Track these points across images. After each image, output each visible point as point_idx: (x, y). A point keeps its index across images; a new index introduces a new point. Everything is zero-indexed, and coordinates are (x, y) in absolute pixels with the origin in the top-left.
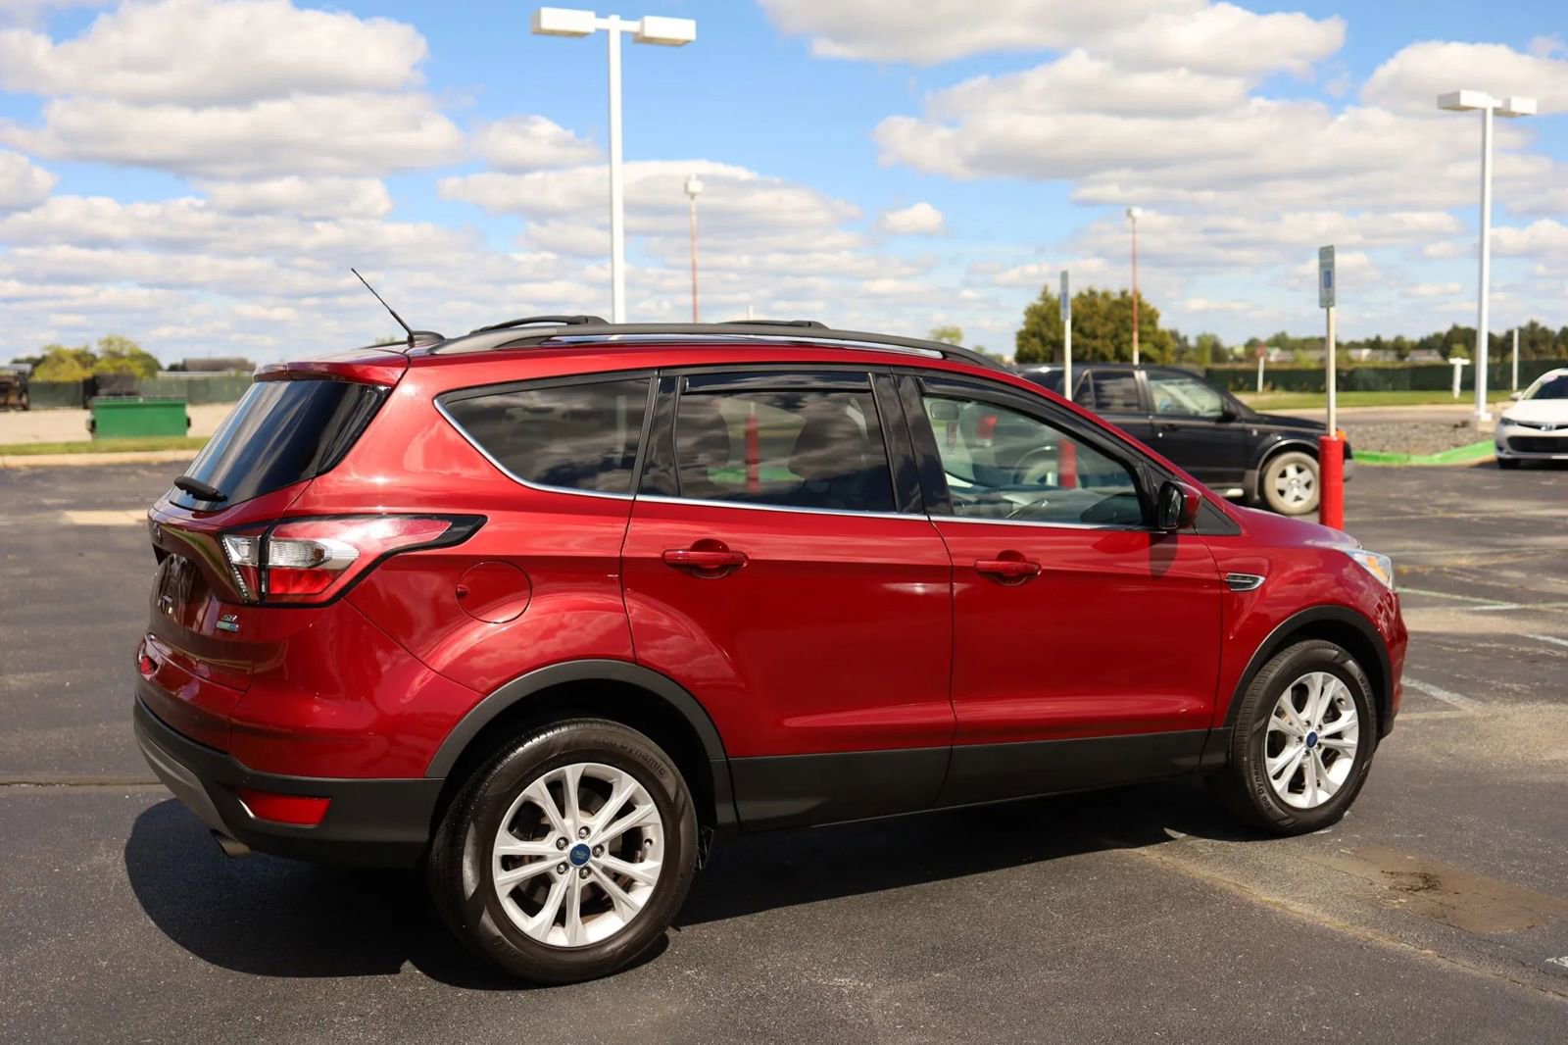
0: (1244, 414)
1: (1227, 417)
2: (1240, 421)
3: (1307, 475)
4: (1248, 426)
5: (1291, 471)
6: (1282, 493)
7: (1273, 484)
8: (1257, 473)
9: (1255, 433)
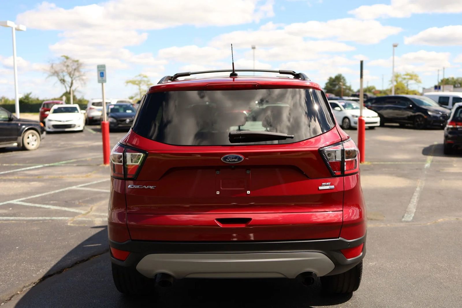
0: (15, 119)
1: (10, 119)
2: (14, 121)
3: (35, 137)
4: (17, 122)
5: (30, 136)
6: (28, 143)
7: (26, 141)
8: (21, 138)
9: (19, 125)
